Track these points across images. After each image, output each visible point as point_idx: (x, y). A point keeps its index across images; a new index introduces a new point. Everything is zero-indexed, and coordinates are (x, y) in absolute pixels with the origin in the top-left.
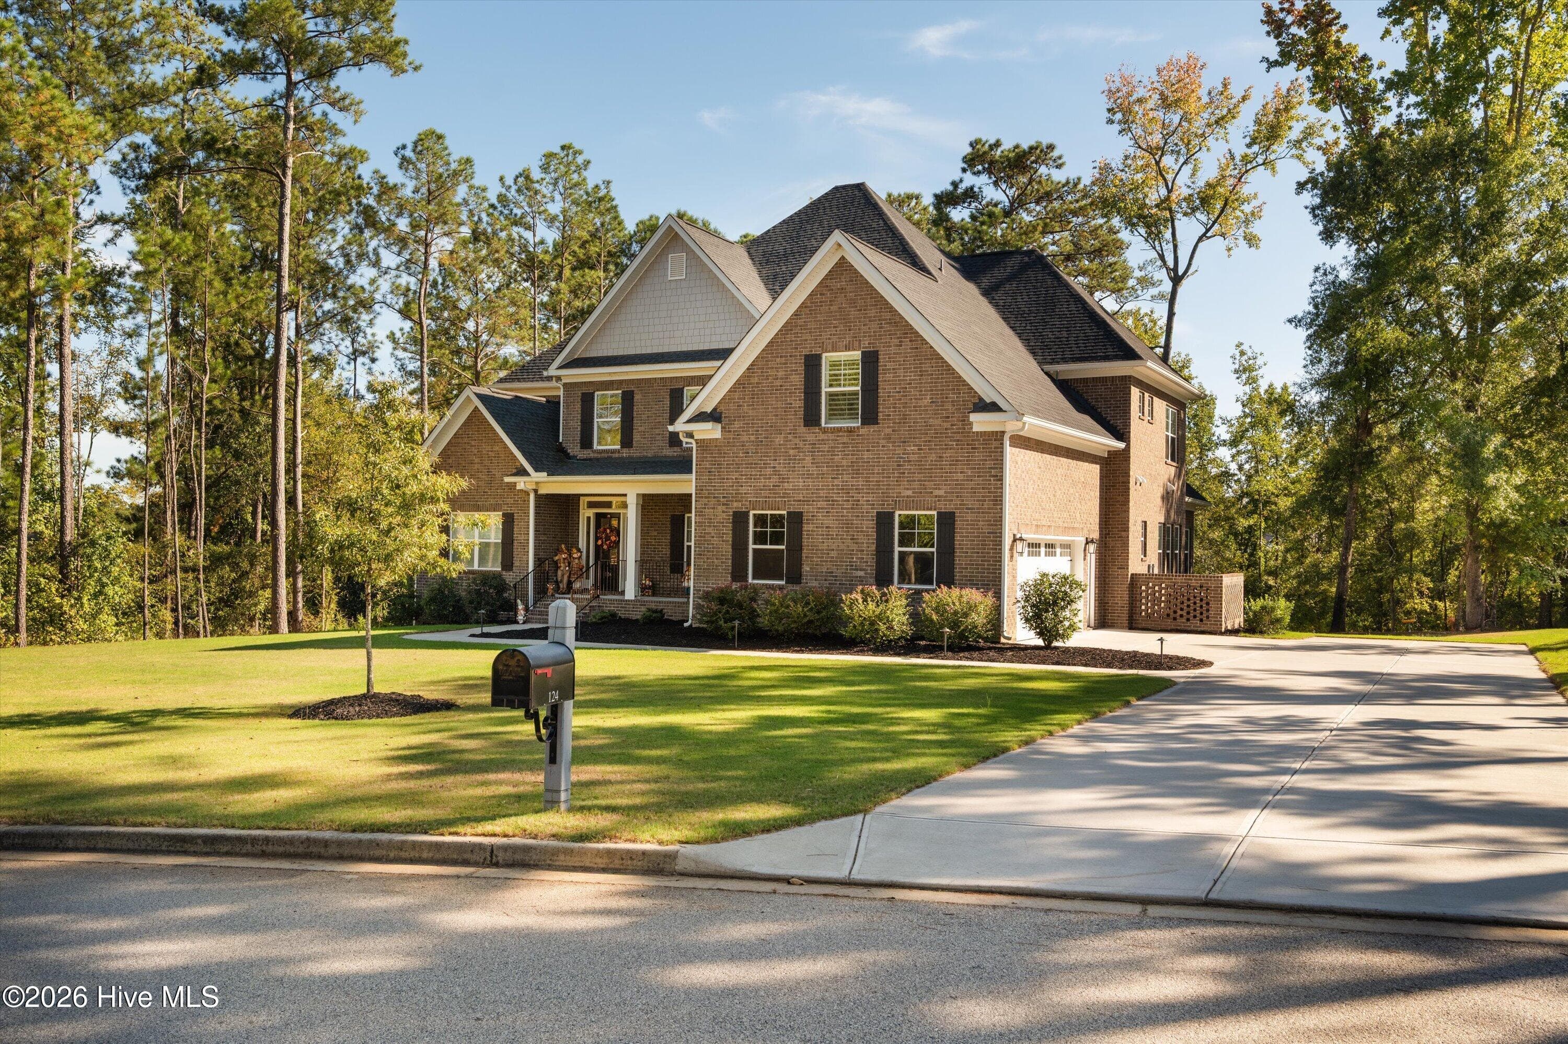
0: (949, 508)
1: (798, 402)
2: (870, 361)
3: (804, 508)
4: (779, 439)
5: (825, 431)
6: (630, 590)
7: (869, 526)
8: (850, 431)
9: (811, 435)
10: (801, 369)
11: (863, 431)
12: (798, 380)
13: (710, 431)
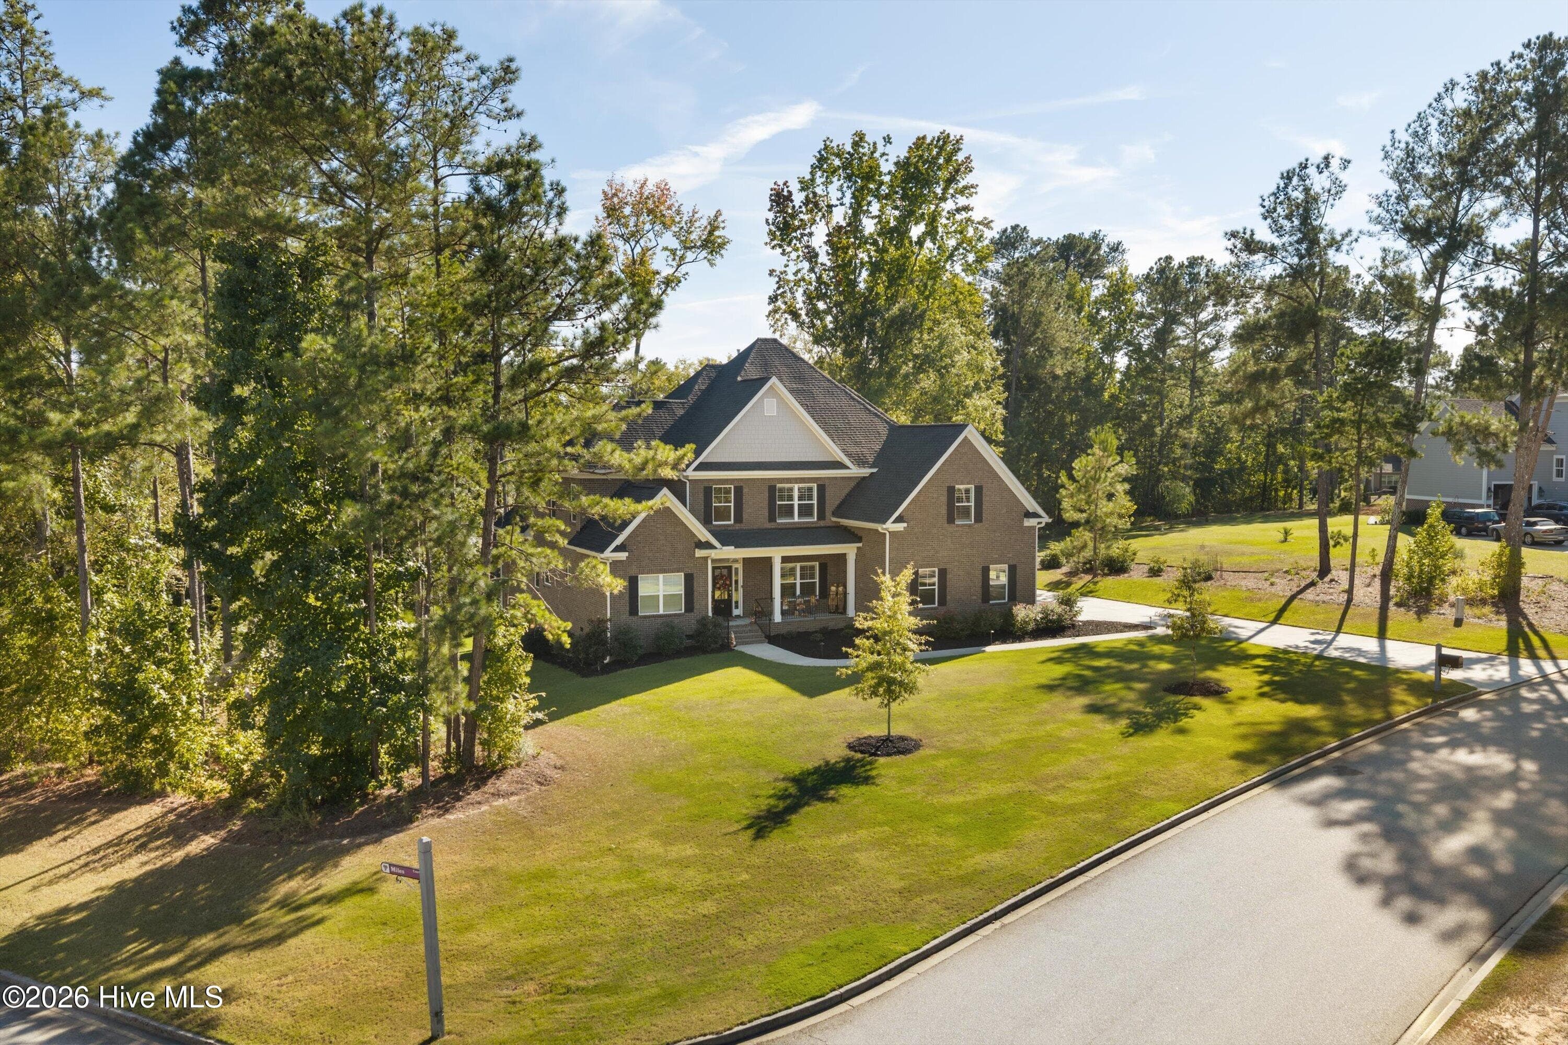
0: (1015, 563)
1: (944, 511)
2: (979, 490)
3: (947, 566)
4: (935, 531)
5: (958, 526)
6: (778, 618)
7: (978, 573)
8: (970, 526)
9: (951, 528)
10: (945, 493)
11: (976, 525)
12: (944, 499)
13: (901, 527)
